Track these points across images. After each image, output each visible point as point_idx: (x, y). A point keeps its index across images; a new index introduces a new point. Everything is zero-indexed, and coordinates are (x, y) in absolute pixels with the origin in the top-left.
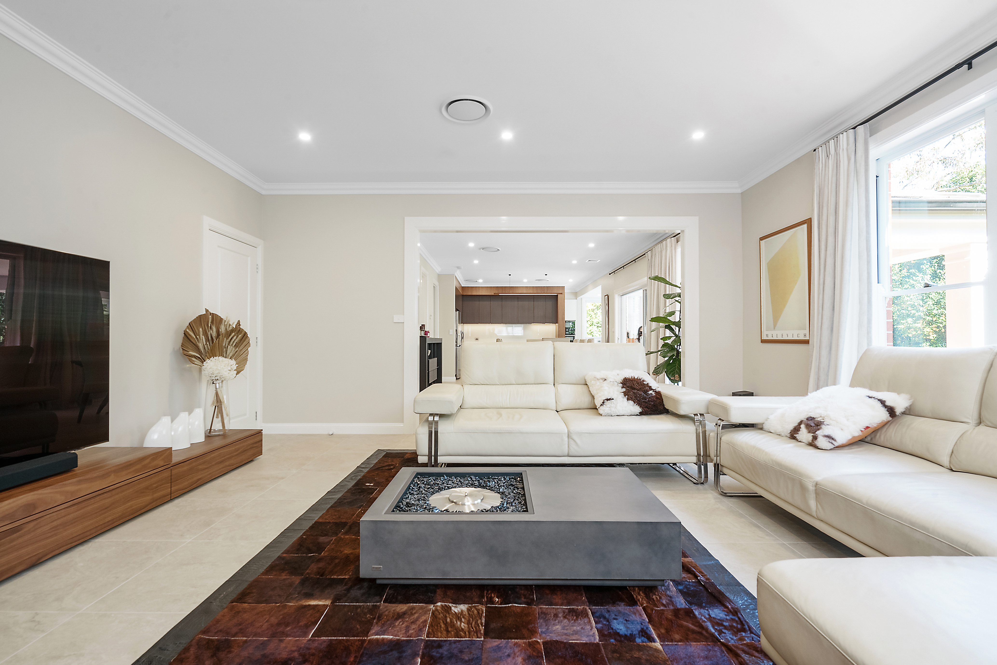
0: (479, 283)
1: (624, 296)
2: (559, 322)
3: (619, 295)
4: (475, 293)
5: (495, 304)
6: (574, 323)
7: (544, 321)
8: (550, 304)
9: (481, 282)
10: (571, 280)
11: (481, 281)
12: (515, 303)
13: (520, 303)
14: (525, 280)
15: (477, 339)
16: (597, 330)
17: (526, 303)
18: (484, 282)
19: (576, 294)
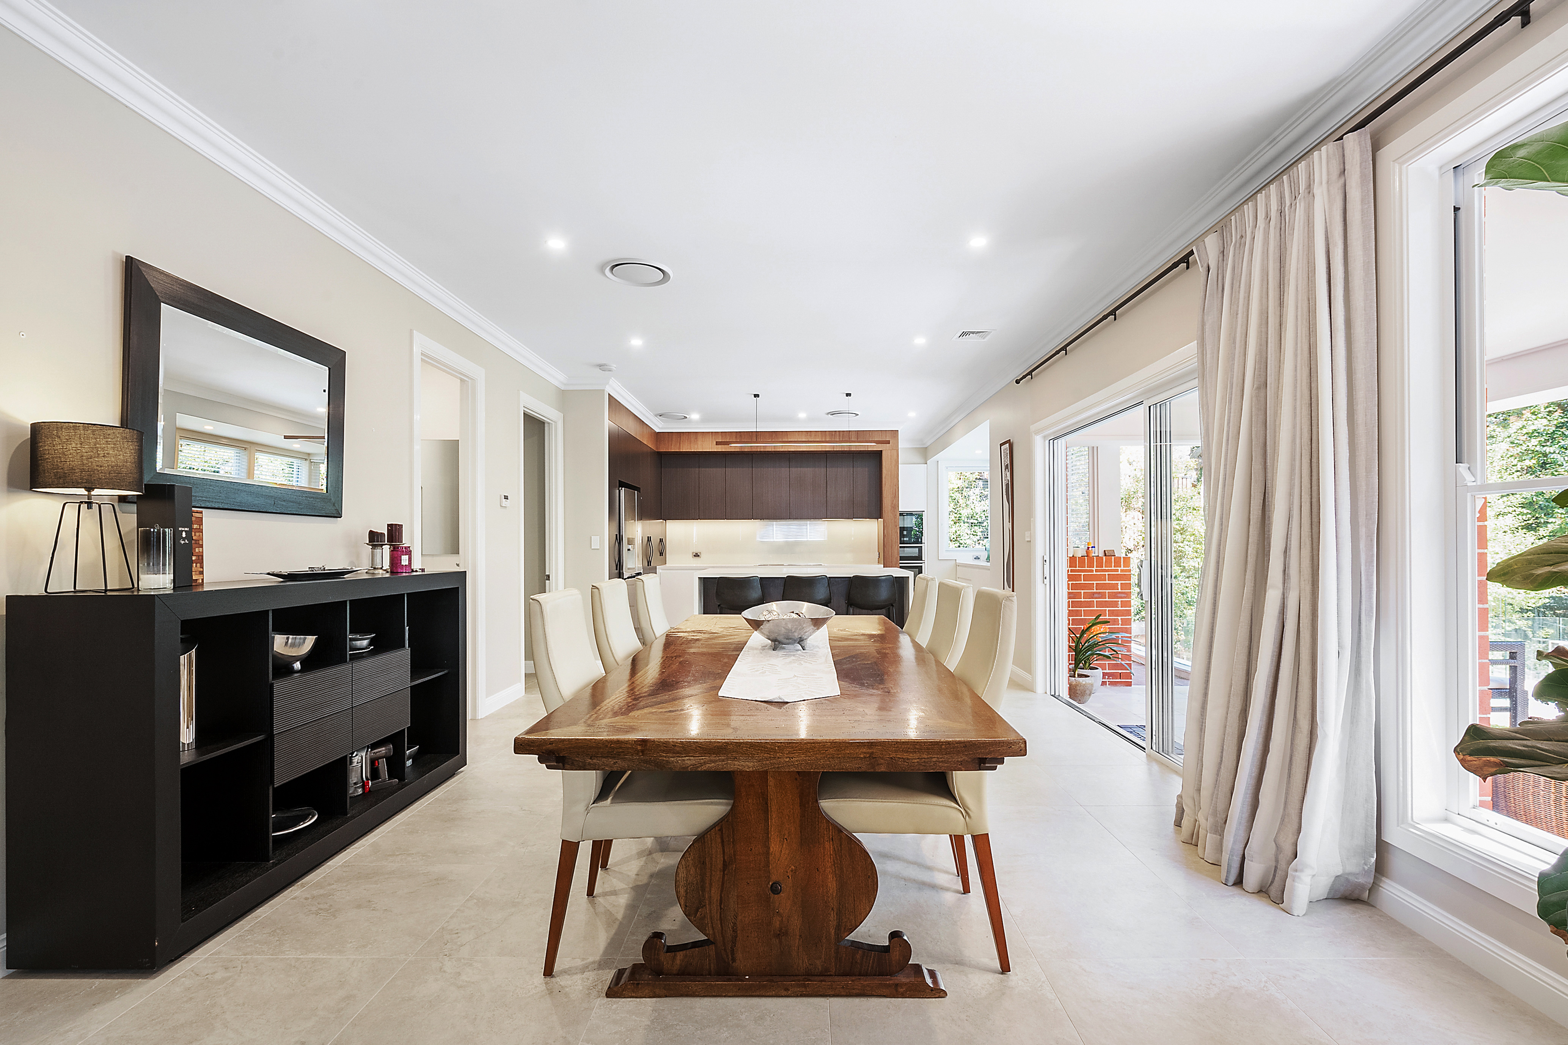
0: (690, 421)
1: (1060, 441)
2: (885, 514)
3: (1045, 437)
4: (685, 448)
5: (737, 475)
6: (919, 516)
7: (852, 512)
8: (862, 472)
9: (695, 422)
10: (912, 414)
11: (695, 416)
12: (783, 472)
13: (793, 470)
14: (802, 415)
15: (697, 555)
16: (969, 532)
17: (808, 472)
18: (704, 420)
19: (925, 453)
